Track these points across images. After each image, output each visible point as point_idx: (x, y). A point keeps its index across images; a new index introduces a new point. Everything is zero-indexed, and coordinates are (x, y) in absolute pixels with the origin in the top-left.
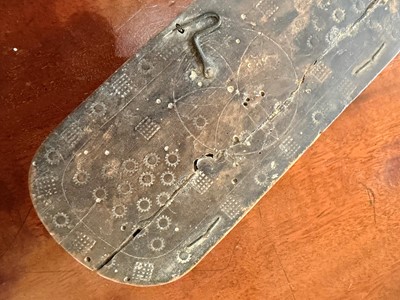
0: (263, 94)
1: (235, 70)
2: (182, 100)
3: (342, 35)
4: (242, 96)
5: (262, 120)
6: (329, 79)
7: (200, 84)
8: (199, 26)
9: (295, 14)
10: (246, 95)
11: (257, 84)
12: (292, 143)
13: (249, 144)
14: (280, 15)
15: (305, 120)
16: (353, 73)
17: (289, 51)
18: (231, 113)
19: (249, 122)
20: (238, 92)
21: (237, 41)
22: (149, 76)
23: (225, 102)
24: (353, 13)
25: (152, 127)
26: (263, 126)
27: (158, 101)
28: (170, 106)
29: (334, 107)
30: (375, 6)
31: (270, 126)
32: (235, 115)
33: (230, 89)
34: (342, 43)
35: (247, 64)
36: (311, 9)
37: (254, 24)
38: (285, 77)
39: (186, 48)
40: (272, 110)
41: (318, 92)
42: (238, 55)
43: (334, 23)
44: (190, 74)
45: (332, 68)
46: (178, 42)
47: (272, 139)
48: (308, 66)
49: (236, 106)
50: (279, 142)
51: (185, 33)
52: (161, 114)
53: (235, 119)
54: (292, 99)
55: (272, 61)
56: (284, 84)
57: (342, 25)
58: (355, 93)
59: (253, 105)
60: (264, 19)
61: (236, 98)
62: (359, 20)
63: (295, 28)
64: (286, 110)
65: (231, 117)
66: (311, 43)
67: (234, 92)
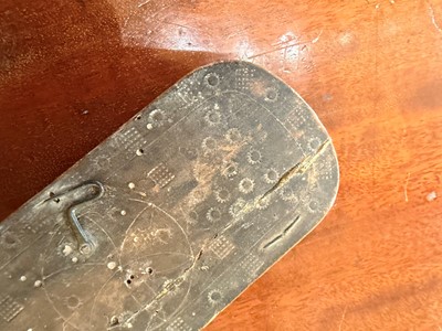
0: (151, 271)
1: (118, 245)
2: (52, 277)
3: (248, 208)
4: (125, 272)
5: (148, 300)
6: (231, 256)
7: (75, 260)
8: (77, 195)
9: (193, 184)
10: (130, 272)
11: (144, 260)
12: (182, 325)
13: (130, 326)
14: (175, 184)
15: (199, 300)
16: (261, 248)
17: (184, 224)
18: (110, 293)
19: (132, 302)
20: (120, 268)
21: (123, 213)
22: (14, 250)
23: (103, 280)
24: (264, 183)
25: (14, 306)
26: (148, 306)
27: (23, 278)
28: (37, 283)
29: (235, 285)
30: (290, 177)
31: (157, 306)
32: (115, 294)
33: (111, 265)
34: (249, 216)
35: (134, 238)
36: (213, 179)
37: (144, 194)
38: (178, 253)
39: (60, 219)
40: (160, 289)
41: (217, 269)
42: (123, 229)
43: (240, 194)
44: (64, 248)
45: (235, 243)
46: (50, 213)
47: (158, 321)
48: (206, 241)
49: (116, 284)
50: (167, 324)
51: (60, 203)
52: (25, 293)
53: (115, 299)
54: (184, 277)
55: (164, 235)
56: (177, 261)
57: (250, 197)
58: (261, 270)
59: (137, 284)
60: (156, 189)
61: (117, 275)
62: (270, 191)
63: (193, 199)
64: (177, 289)
65: (110, 297)
66: (212, 215)
67: (116, 268)
